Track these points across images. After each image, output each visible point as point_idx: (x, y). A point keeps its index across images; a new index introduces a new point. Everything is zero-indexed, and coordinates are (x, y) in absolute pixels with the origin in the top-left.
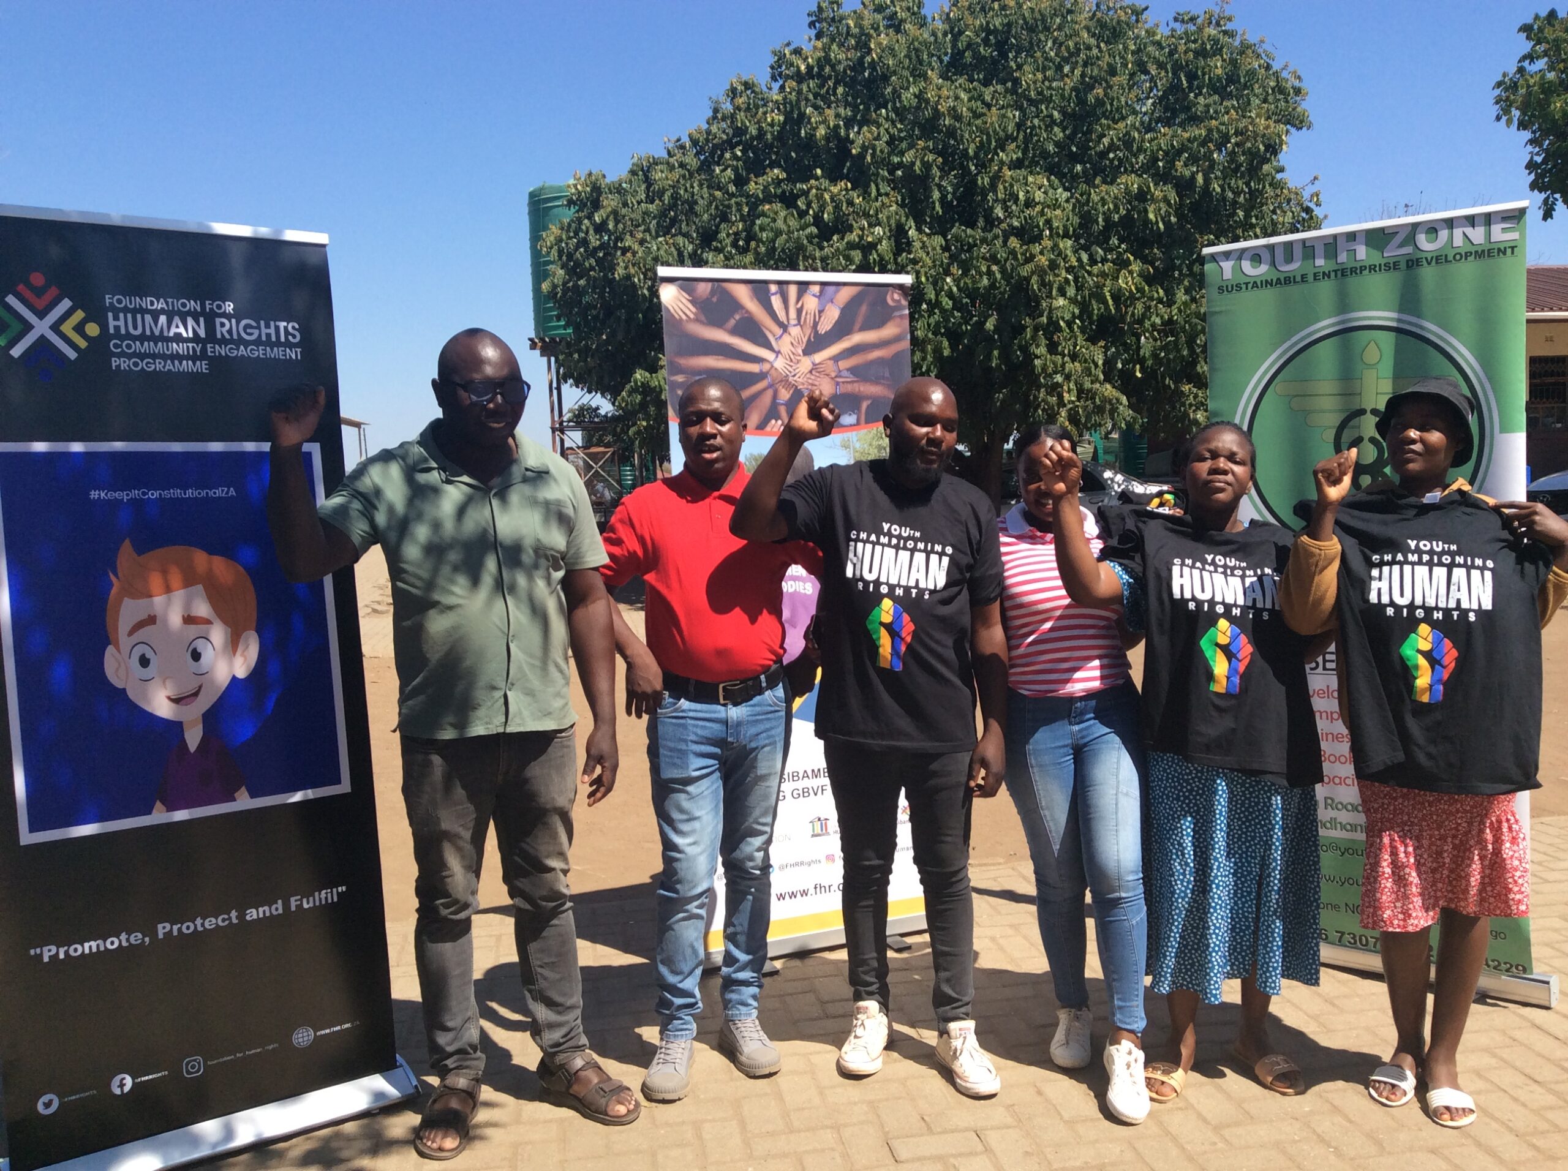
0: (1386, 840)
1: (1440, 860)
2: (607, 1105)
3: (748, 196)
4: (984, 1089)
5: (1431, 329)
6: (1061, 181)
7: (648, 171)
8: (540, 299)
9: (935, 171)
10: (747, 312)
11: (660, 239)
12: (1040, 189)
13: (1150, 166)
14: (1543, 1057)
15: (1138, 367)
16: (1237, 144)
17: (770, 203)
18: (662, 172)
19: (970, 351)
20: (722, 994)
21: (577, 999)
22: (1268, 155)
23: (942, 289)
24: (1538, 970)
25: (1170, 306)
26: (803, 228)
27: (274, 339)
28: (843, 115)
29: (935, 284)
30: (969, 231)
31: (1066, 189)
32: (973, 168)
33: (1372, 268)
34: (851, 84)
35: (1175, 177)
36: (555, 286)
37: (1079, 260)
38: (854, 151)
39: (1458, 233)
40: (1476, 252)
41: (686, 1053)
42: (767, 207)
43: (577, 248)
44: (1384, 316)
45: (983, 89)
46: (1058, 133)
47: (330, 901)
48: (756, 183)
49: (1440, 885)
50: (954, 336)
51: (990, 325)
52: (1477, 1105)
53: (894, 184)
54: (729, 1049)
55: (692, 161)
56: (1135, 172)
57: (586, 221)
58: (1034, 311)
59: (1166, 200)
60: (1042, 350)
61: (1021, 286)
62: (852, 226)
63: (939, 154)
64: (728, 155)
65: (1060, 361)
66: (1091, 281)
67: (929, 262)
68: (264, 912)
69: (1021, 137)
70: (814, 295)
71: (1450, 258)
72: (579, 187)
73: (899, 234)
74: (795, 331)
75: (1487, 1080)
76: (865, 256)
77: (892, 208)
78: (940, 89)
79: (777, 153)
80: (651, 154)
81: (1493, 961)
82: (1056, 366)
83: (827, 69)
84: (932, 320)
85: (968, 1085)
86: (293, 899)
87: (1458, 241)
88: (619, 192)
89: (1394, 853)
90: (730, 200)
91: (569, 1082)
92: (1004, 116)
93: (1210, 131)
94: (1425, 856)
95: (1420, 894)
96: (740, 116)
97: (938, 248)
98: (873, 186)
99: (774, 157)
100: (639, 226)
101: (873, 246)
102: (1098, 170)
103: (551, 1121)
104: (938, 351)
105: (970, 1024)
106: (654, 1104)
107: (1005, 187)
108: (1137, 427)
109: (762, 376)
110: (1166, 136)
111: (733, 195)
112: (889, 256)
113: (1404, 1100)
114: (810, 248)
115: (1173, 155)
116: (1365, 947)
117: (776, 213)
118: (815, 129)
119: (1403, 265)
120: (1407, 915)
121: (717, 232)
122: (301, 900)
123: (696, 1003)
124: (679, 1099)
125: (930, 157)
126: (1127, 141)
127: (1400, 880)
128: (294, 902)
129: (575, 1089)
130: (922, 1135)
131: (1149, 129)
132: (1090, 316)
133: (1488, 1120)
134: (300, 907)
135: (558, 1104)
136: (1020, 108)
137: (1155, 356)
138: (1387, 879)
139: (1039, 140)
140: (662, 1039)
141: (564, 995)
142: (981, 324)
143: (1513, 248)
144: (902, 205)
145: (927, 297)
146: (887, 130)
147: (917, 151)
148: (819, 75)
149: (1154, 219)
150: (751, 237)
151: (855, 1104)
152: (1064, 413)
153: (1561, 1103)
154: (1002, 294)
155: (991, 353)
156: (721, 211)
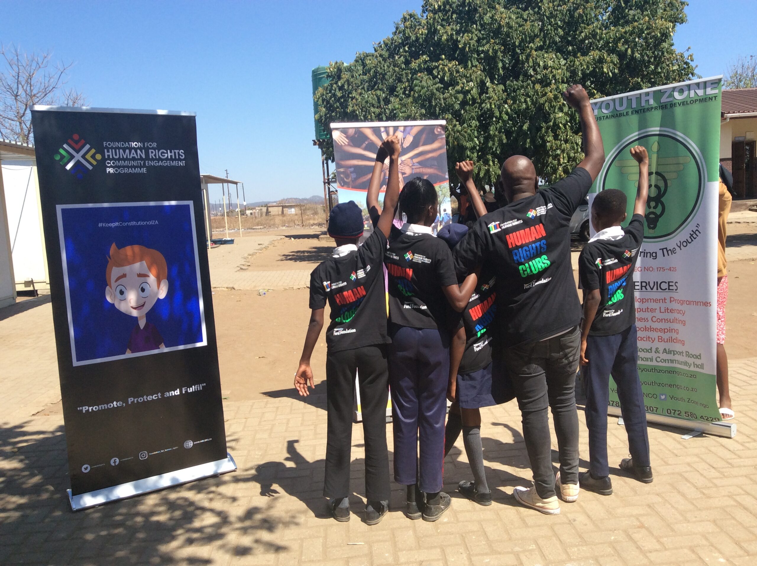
3: (411, 69)
5: (680, 135)
6: (562, 55)
7: (364, 60)
9: (500, 54)
10: (371, 140)
11: (370, 92)
12: (551, 59)
13: (605, 46)
14: (721, 458)
16: (648, 34)
17: (421, 72)
18: (370, 60)
19: (516, 140)
22: (664, 38)
23: (503, 111)
26: (434, 84)
27: (173, 157)
28: (455, 29)
29: (499, 108)
30: (515, 82)
31: (565, 59)
32: (518, 51)
33: (656, 108)
34: (459, 13)
35: (617, 51)
36: (321, 116)
38: (460, 46)
39: (692, 90)
40: (700, 99)
42: (419, 75)
43: (331, 98)
44: (656, 130)
45: (523, 12)
46: (561, 32)
47: (199, 389)
48: (415, 63)
50: (508, 133)
51: (525, 127)
53: (479, 60)
55: (386, 54)
56: (598, 49)
57: (335, 85)
58: (547, 119)
59: (612, 62)
60: (550, 138)
61: (540, 108)
62: (458, 82)
63: (502, 45)
64: (401, 50)
65: (559, 144)
67: (496, 98)
68: (172, 394)
69: (542, 35)
71: (689, 102)
72: (331, 69)
73: (482, 85)
76: (465, 97)
77: (478, 73)
78: (501, 14)
79: (425, 48)
80: (365, 52)
81: (705, 417)
82: (557, 146)
83: (448, 7)
84: (498, 126)
86: (183, 389)
87: (692, 95)
88: (350, 71)
90: (402, 71)
92: (533, 25)
93: (634, 28)
96: (408, 31)
97: (501, 91)
98: (469, 62)
99: (423, 50)
100: (359, 86)
101: (469, 91)
102: (580, 49)
104: (500, 140)
107: (533, 60)
110: (614, 31)
111: (404, 69)
112: (477, 96)
114: (438, 94)
115: (616, 41)
116: (652, 412)
117: (422, 78)
118: (441, 36)
119: (668, 106)
121: (396, 88)
122: (187, 389)
125: (496, 47)
126: (594, 35)
131: (605, 28)
132: (575, 121)
134: (186, 392)
136: (542, 21)
139: (551, 36)
142: (522, 126)
143: (715, 97)
144: (484, 70)
145: (495, 115)
146: (476, 35)
147: (491, 44)
148: (444, 10)
149: (607, 72)
150: (411, 89)
152: (561, 168)
153: (721, 476)
154: (532, 112)
155: (526, 140)
156: (398, 77)
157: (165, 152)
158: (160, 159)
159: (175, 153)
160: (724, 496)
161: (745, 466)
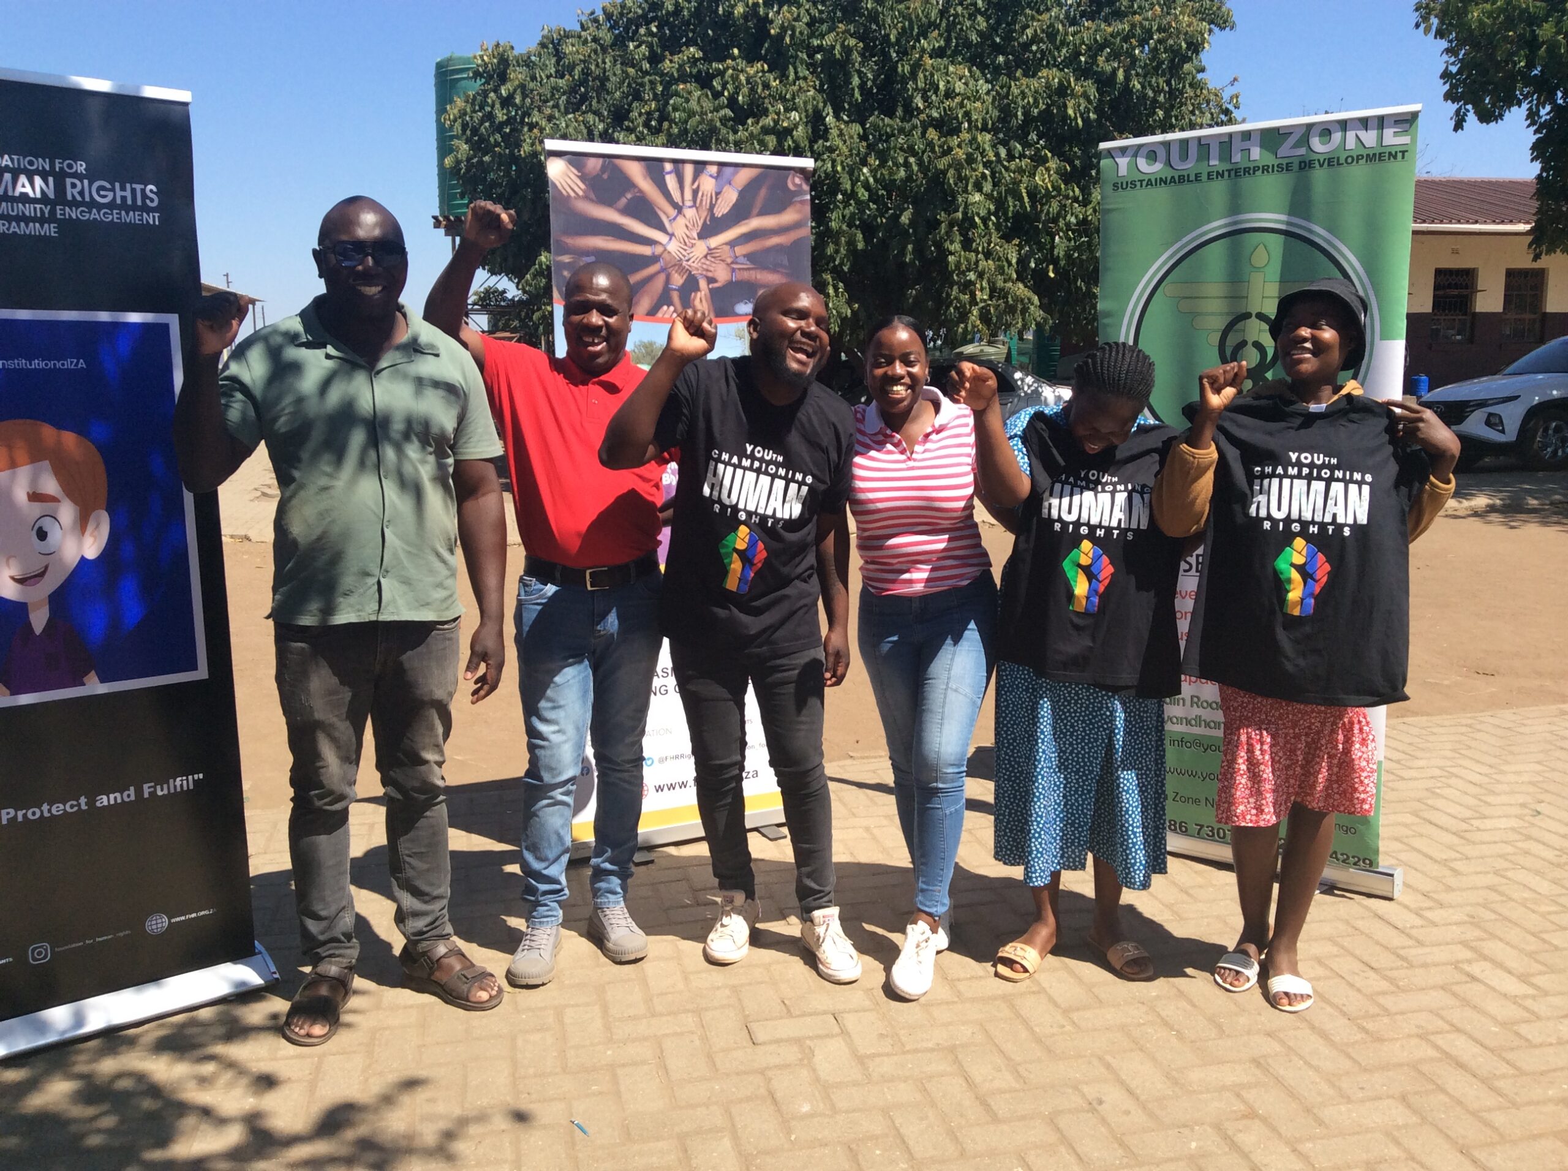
0: (1243, 738)
1: (1294, 757)
2: (469, 991)
3: (662, 75)
4: (845, 976)
5: (1320, 232)
6: (982, 72)
7: (558, 44)
8: (445, 176)
9: (856, 57)
10: (640, 191)
11: (571, 116)
12: (960, 79)
13: (1072, 61)
14: (1381, 945)
15: (1051, 267)
16: (1160, 41)
17: (685, 82)
18: (573, 45)
19: (883, 243)
20: (593, 883)
21: (446, 890)
22: (1190, 53)
23: (858, 180)
24: (1384, 863)
25: (1085, 206)
26: (716, 110)
27: (129, 202)
29: (851, 173)
30: (887, 120)
31: (987, 81)
32: (894, 55)
33: (1265, 169)
35: (1096, 73)
36: (458, 162)
37: (997, 155)
38: (772, 32)
39: (1351, 135)
40: (1368, 155)
41: (552, 939)
42: (681, 86)
43: (482, 122)
44: (1273, 218)
46: (982, 23)
47: (185, 788)
48: (671, 61)
49: (1292, 781)
50: (869, 229)
51: (905, 219)
52: (1315, 991)
53: (812, 66)
54: (597, 936)
55: (606, 37)
56: (1057, 66)
57: (492, 94)
58: (950, 205)
59: (1085, 95)
60: (956, 247)
61: (937, 180)
62: (767, 110)
63: (861, 38)
64: (642, 31)
65: (974, 259)
66: (1008, 177)
67: (845, 150)
68: (115, 798)
69: (944, 24)
70: (711, 176)
71: (1342, 161)
72: (485, 58)
73: (816, 120)
74: (690, 213)
75: (1326, 967)
76: (780, 142)
77: (810, 94)
79: (693, 31)
80: (562, 27)
81: (1342, 854)
82: (970, 264)
84: (847, 212)
85: (830, 972)
86: (146, 786)
87: (1351, 143)
88: (528, 66)
89: (1250, 751)
90: (643, 77)
91: (431, 968)
93: (1133, 26)
94: (1281, 754)
95: (1274, 791)
97: (855, 137)
98: (791, 68)
99: (691, 35)
100: (548, 101)
101: (788, 131)
102: (1020, 62)
103: (411, 1007)
104: (851, 243)
105: (834, 911)
106: (517, 990)
107: (925, 76)
108: (1047, 327)
109: (655, 259)
110: (1090, 30)
111: (646, 73)
112: (804, 143)
113: (1247, 985)
114: (724, 131)
115: (1095, 49)
116: (1222, 840)
117: (690, 93)
118: (733, 7)
119: (1296, 167)
120: (1260, 810)
121: (629, 111)
122: (155, 787)
123: (562, 890)
124: (543, 984)
125: (851, 42)
126: (1051, 33)
127: (1255, 777)
128: (146, 789)
129: (438, 975)
130: (781, 1018)
131: (1073, 22)
132: (1005, 213)
133: (1324, 1005)
134: (153, 794)
135: (420, 990)
137: (1068, 256)
138: (1242, 775)
139: (961, 29)
140: (528, 927)
141: (432, 885)
142: (898, 217)
143: (1403, 152)
144: (820, 90)
145: (843, 187)
146: (807, 11)
147: (838, 34)
149: (1073, 115)
150: (664, 117)
151: (718, 988)
152: (975, 312)
153: (1393, 989)
154: (919, 187)
155: (905, 247)
156: (634, 89)
157: (108, 186)
158: (93, 204)
159: (133, 191)
160: (1409, 1036)
161: (1436, 965)
